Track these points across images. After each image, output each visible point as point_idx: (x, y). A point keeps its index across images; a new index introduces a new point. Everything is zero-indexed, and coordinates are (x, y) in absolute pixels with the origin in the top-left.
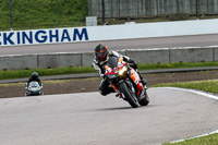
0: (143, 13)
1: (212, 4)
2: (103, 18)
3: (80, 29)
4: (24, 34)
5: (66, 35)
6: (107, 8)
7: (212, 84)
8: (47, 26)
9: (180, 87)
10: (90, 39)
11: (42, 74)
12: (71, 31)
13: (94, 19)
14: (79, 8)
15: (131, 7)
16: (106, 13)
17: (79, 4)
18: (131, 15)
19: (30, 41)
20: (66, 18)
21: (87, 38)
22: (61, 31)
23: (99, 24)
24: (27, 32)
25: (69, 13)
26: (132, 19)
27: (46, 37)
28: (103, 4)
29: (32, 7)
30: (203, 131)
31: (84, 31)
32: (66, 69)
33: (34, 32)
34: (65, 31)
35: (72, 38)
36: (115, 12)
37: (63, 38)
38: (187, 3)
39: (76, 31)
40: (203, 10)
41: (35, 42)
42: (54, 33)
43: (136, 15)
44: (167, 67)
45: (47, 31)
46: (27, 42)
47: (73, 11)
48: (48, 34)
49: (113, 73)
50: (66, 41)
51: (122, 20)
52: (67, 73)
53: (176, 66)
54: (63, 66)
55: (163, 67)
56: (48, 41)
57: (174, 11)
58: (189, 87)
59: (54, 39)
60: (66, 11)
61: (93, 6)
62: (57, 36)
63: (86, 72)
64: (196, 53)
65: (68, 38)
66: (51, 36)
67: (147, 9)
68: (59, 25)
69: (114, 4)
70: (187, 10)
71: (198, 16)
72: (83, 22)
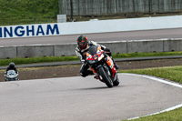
0: (105, 11)
1: (163, 4)
2: (72, 16)
3: (52, 25)
4: (5, 29)
5: (40, 30)
6: (74, 7)
7: (163, 71)
8: (25, 23)
9: (136, 73)
10: (61, 33)
11: (21, 63)
12: (45, 26)
13: (64, 17)
14: (51, 8)
15: (95, 7)
16: (74, 11)
17: (51, 4)
18: (95, 13)
19: (11, 35)
20: (40, 16)
21: (58, 33)
22: (36, 26)
23: (68, 20)
24: (8, 27)
25: (43, 12)
26: (96, 17)
27: (23, 32)
28: (71, 4)
29: (12, 7)
30: (155, 110)
31: (56, 26)
32: (41, 58)
33: (14, 27)
34: (40, 27)
35: (45, 32)
36: (81, 11)
37: (38, 32)
38: (141, 3)
39: (49, 27)
40: (155, 9)
41: (14, 36)
42: (30, 28)
43: (99, 13)
44: (125, 57)
45: (25, 26)
46: (8, 36)
47: (47, 10)
48: (25, 29)
49: (93, 59)
50: (40, 35)
51: (87, 17)
52: (41, 61)
53: (132, 56)
54: (38, 56)
55: (121, 57)
56: (25, 35)
57: (131, 9)
58: (143, 73)
59: (30, 33)
60: (41, 10)
61: (63, 6)
62: (33, 31)
63: (57, 61)
64: (149, 45)
65: (42, 32)
66: (28, 31)
67: (108, 8)
68: (34, 22)
69: (81, 4)
70: (141, 9)
71: (150, 14)
72: (55, 19)
